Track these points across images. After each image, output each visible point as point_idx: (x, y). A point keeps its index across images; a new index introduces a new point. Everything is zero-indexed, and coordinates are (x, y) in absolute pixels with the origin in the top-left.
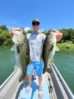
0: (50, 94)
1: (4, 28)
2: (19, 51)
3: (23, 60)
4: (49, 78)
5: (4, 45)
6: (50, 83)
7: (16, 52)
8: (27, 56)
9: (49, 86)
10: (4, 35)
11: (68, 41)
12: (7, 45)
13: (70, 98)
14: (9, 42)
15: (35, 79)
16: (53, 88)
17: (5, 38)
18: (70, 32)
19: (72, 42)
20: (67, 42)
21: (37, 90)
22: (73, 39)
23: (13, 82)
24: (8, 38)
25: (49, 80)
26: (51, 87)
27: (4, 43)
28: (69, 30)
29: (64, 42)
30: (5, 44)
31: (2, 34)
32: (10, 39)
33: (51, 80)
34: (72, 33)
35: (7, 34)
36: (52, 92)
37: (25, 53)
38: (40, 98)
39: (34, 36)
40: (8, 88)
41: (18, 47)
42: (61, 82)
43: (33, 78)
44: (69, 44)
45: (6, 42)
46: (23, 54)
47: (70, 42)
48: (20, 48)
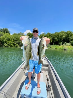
0: (48, 92)
1: (6, 31)
2: (25, 49)
3: (27, 55)
4: (47, 78)
5: (4, 47)
6: (48, 83)
7: (23, 50)
8: (30, 52)
9: (47, 86)
10: (4, 37)
11: (67, 43)
12: (7, 47)
13: (66, 97)
14: (9, 44)
15: (34, 78)
16: (51, 88)
17: (6, 40)
18: (68, 35)
19: (71, 44)
20: (65, 44)
21: (36, 87)
22: (72, 41)
23: (14, 80)
24: (9, 40)
25: (47, 79)
26: (49, 86)
27: (4, 45)
28: (67, 32)
29: (63, 44)
30: (6, 45)
31: (3, 37)
32: (10, 41)
33: (49, 80)
34: (70, 35)
35: (7, 37)
36: (50, 91)
37: (29, 50)
38: (38, 94)
39: (34, 41)
40: (10, 86)
41: (25, 47)
42: (58, 81)
43: (32, 77)
44: (68, 46)
45: (6, 44)
46: (28, 51)
47: (69, 44)
48: (26, 47)
